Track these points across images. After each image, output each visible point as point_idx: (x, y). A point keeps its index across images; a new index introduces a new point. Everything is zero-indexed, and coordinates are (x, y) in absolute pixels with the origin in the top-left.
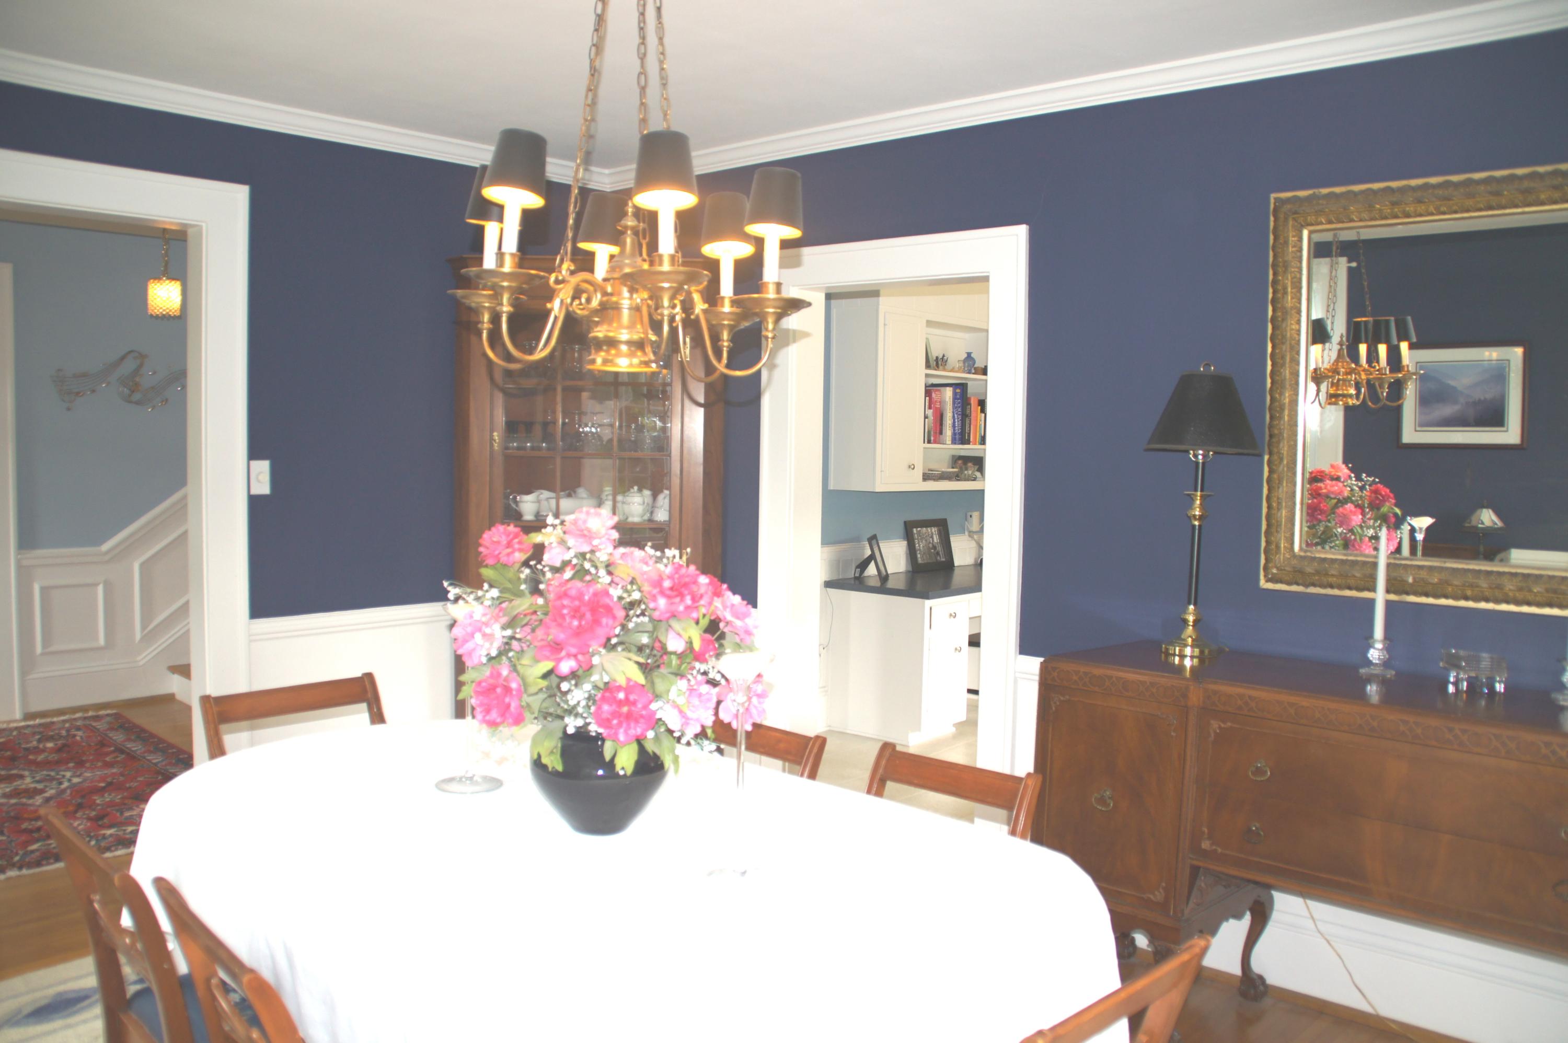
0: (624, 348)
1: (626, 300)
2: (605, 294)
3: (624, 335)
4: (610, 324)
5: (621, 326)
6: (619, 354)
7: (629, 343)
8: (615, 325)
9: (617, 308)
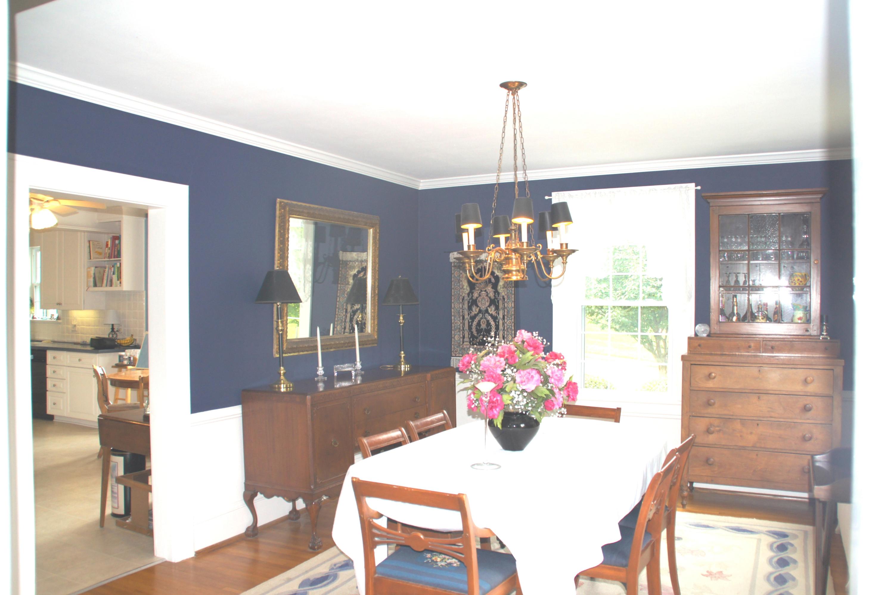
0: (514, 273)
1: (513, 256)
2: (506, 254)
3: (514, 268)
4: (509, 264)
5: (513, 265)
6: (513, 275)
7: (516, 271)
8: (510, 265)
9: (511, 259)
